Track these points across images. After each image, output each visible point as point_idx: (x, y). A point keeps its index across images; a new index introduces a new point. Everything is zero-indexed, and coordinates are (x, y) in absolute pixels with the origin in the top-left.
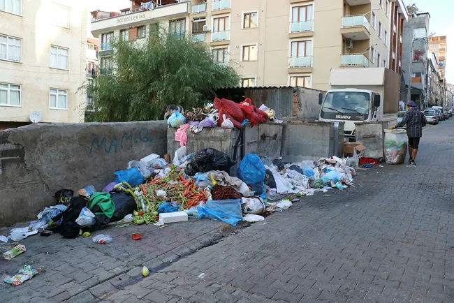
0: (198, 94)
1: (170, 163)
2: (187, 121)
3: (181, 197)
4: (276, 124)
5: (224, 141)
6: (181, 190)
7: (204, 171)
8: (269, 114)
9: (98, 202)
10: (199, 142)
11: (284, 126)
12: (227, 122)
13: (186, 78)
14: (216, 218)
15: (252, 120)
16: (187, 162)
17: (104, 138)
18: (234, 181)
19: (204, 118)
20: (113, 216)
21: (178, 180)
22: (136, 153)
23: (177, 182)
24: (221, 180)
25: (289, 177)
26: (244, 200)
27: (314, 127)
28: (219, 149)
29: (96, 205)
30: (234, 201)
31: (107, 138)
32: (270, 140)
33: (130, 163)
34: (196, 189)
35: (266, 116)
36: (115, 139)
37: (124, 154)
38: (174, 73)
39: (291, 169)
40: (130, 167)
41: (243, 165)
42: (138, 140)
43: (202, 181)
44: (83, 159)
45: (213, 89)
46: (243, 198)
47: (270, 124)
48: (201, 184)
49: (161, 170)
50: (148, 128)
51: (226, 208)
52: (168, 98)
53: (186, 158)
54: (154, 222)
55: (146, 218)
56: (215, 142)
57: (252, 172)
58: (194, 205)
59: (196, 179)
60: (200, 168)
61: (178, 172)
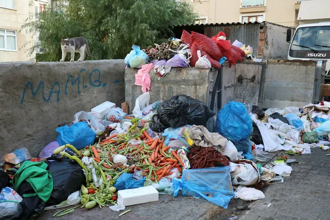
0: (155, 32)
1: (129, 114)
2: (151, 59)
3: (148, 163)
4: (255, 63)
5: (199, 85)
6: (146, 153)
7: (176, 126)
8: (246, 52)
9: (28, 178)
10: (167, 87)
11: (264, 66)
12: (203, 61)
13: (141, 15)
14: (198, 195)
15: (231, 59)
16: (152, 114)
17: (42, 83)
18: (217, 139)
19: (172, 56)
20: (51, 198)
21: (142, 139)
22: (84, 101)
23: (140, 142)
24: (200, 138)
25: (272, 127)
26: (233, 166)
27: (295, 67)
28: (193, 96)
29: (24, 182)
30: (221, 169)
31: (46, 84)
32: (247, 82)
33: (77, 115)
34: (167, 151)
35: (243, 54)
36: (57, 83)
37: (70, 103)
38: (128, 8)
39: (274, 118)
40: (76, 121)
41: (224, 117)
42: (88, 84)
43: (174, 139)
44: (10, 111)
45: (170, 27)
46: (232, 164)
47: (248, 63)
48: (172, 144)
49: (119, 124)
50: (100, 70)
51: (211, 180)
52: (122, 37)
53: (150, 107)
54: (110, 203)
55: (98, 198)
56: (187, 87)
57: (236, 125)
58: (165, 175)
59: (165, 137)
60: (171, 122)
61: (141, 127)
